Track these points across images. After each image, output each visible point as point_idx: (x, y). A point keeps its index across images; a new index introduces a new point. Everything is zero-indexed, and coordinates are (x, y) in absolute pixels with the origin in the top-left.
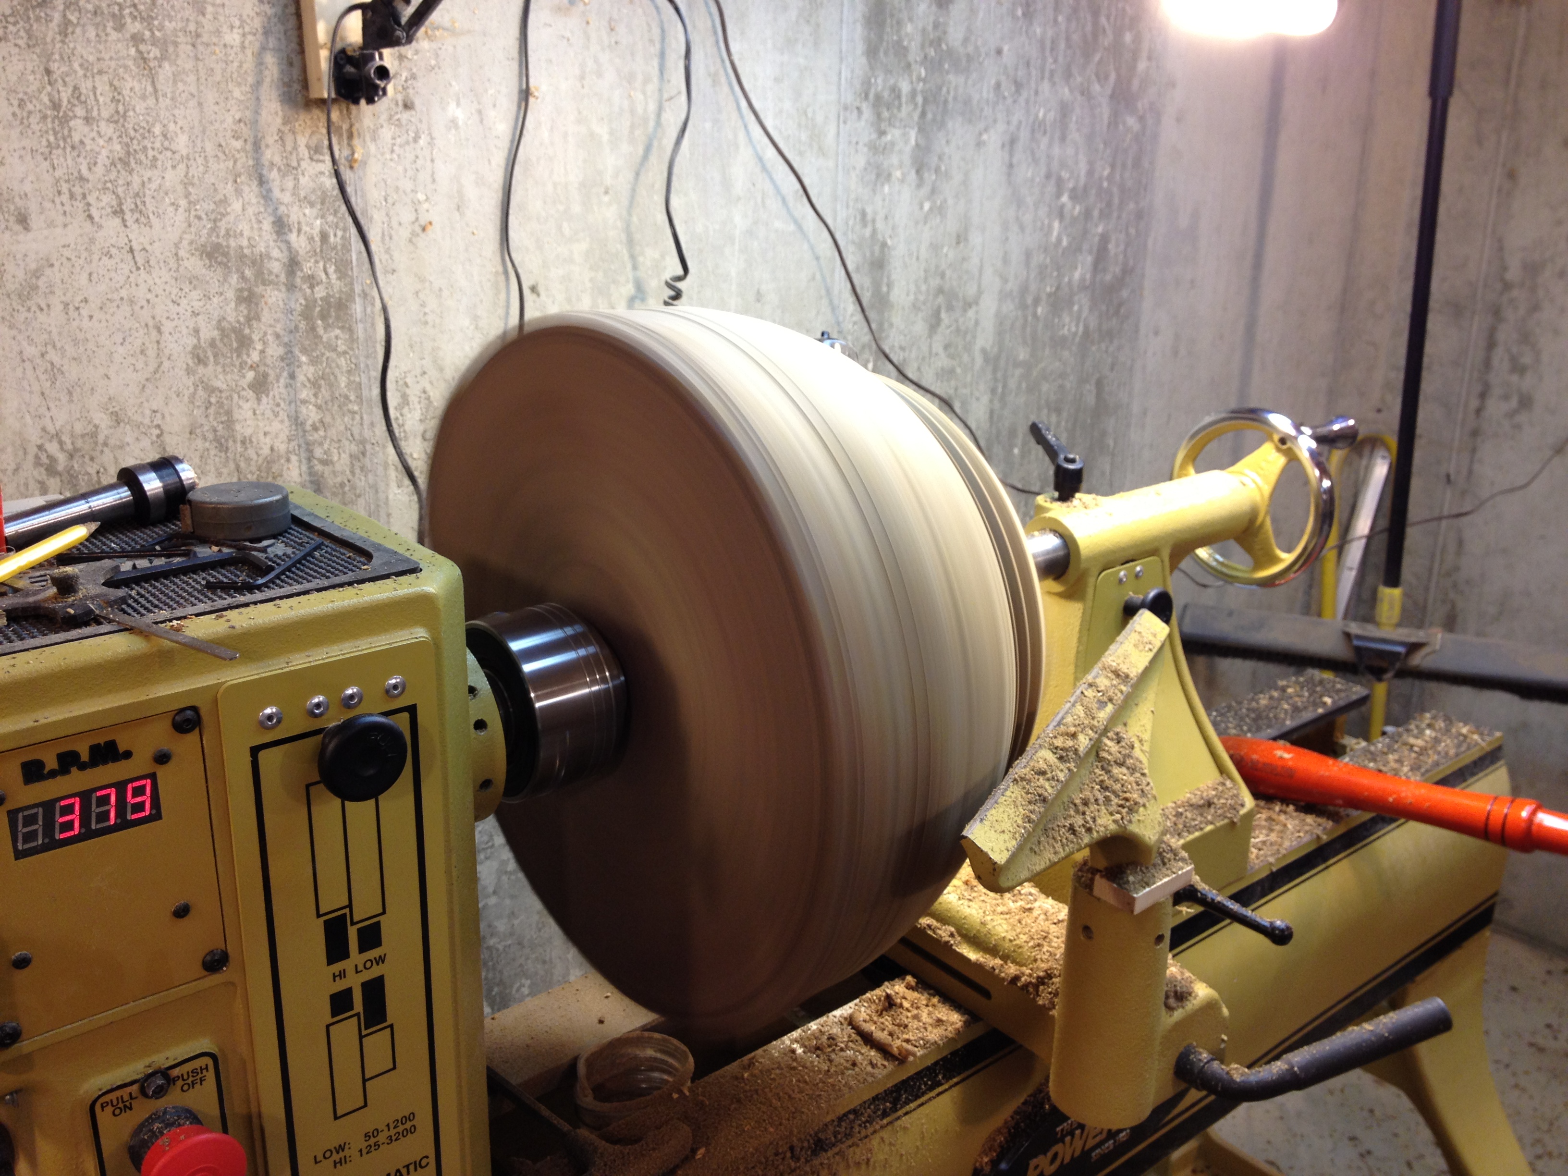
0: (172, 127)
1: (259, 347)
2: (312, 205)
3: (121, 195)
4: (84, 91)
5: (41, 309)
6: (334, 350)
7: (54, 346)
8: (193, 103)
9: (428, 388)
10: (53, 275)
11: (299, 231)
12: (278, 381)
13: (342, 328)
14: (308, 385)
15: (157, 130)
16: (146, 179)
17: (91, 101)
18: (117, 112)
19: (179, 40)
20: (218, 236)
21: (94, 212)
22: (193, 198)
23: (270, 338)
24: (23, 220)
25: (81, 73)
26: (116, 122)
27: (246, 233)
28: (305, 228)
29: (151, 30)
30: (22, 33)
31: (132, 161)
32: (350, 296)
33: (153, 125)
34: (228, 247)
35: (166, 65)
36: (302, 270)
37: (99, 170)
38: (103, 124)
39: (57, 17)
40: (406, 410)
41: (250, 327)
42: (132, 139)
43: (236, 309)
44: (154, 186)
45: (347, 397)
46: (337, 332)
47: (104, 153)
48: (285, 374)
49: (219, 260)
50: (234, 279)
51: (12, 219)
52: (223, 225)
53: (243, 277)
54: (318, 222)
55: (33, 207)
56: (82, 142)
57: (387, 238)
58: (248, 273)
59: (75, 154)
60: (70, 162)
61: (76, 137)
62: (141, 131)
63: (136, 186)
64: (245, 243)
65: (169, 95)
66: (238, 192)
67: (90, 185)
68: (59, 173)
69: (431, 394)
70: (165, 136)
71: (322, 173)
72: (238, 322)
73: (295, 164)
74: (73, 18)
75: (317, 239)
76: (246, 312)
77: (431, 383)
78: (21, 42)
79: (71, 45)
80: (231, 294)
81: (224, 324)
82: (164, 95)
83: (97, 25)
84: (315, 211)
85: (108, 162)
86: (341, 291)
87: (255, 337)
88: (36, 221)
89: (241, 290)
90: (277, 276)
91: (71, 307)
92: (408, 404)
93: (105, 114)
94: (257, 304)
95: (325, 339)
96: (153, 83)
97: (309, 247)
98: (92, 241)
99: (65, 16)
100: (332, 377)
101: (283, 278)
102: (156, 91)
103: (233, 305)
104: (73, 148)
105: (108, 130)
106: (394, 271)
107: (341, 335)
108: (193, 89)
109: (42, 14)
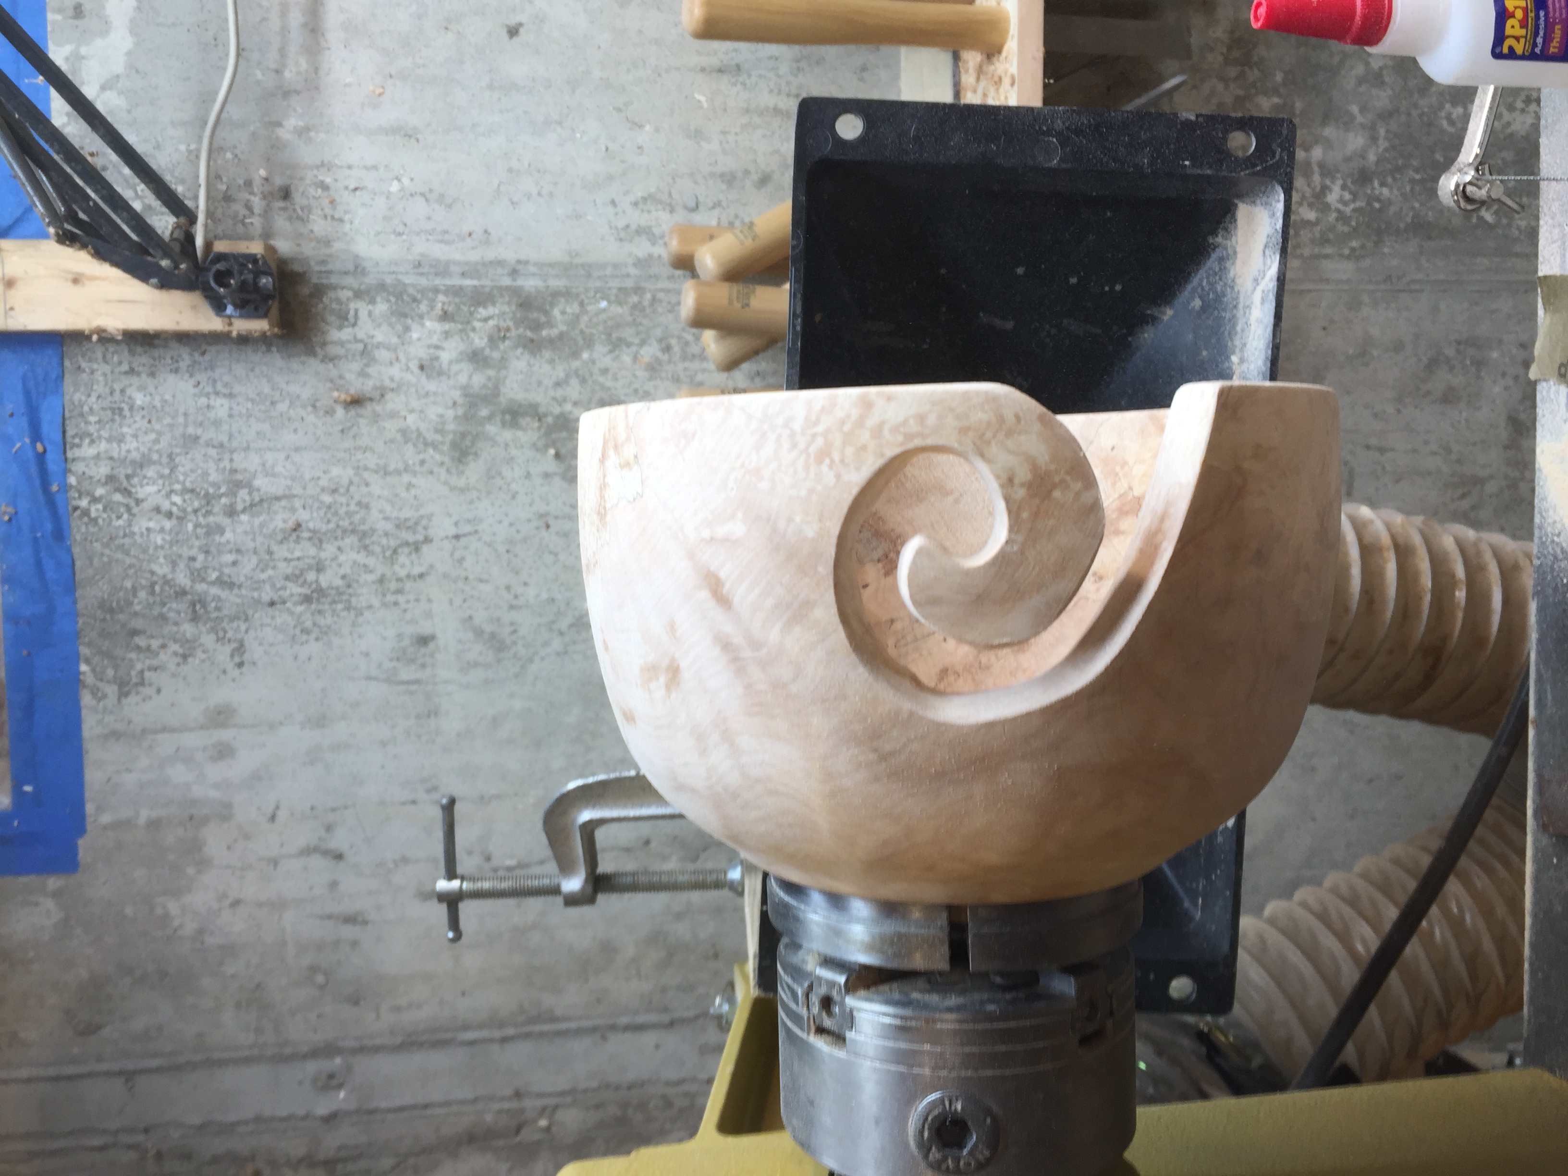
0: (324, 483)
1: (568, 407)
2: (407, 329)
3: (398, 542)
4: (289, 571)
5: (515, 631)
6: (577, 317)
7: (554, 622)
8: (296, 457)
9: (632, 198)
10: (480, 616)
11: (437, 347)
12: (609, 389)
13: (552, 305)
14: (617, 352)
15: (327, 499)
16: (381, 516)
17: (301, 564)
18: (310, 539)
19: (228, 467)
20: (443, 443)
21: (417, 570)
22: (401, 466)
23: (559, 393)
24: (424, 640)
25: (270, 572)
26: (321, 541)
27: (440, 410)
28: (435, 340)
29: (221, 496)
30: (235, 624)
31: (362, 528)
32: (515, 292)
33: (322, 502)
34: (454, 433)
35: (257, 483)
36: (483, 349)
37: (371, 561)
38: (323, 555)
39: (214, 591)
40: (656, 231)
41: (546, 415)
42: (338, 526)
43: (524, 430)
44: (388, 508)
45: (635, 307)
46: (556, 312)
47: (353, 556)
48: (601, 379)
49: (469, 444)
50: (491, 429)
51: (423, 650)
52: (431, 436)
53: (490, 418)
54: (428, 324)
55: (410, 630)
56: (344, 577)
57: (446, 237)
58: (484, 412)
59: (355, 585)
60: (364, 591)
61: (338, 582)
62: (329, 515)
63: (389, 526)
64: (450, 413)
65: (289, 482)
66: (393, 415)
67: (388, 574)
68: (376, 602)
69: (640, 194)
70: (334, 491)
71: (370, 314)
72: (539, 428)
73: (360, 346)
74: (214, 575)
75: (447, 326)
76: (528, 419)
77: (626, 193)
78: (243, 627)
79: (242, 579)
80: (508, 435)
81: (540, 444)
82: (290, 488)
83: (220, 552)
84: (415, 326)
85: (363, 553)
86: (509, 303)
87: (557, 410)
88: (425, 628)
89: (504, 424)
90: (489, 379)
91: (515, 602)
92: (650, 227)
93: (313, 551)
94: (520, 406)
95: (564, 328)
96: (278, 499)
97: (457, 338)
98: (445, 576)
99: (213, 583)
100: (610, 323)
101: (491, 373)
102: (285, 497)
103: (519, 433)
104: (349, 586)
105: (329, 550)
106: (486, 232)
107: (561, 306)
108: (281, 456)
109: (213, 605)
